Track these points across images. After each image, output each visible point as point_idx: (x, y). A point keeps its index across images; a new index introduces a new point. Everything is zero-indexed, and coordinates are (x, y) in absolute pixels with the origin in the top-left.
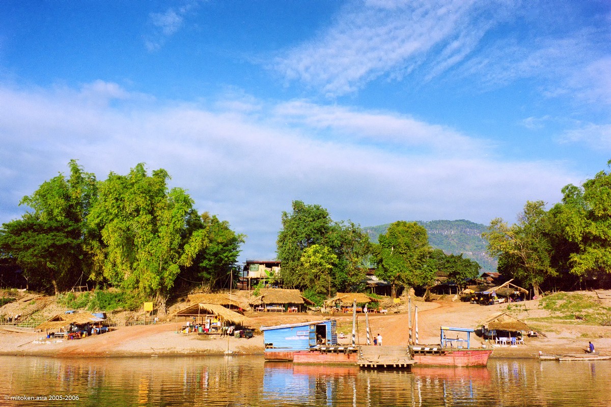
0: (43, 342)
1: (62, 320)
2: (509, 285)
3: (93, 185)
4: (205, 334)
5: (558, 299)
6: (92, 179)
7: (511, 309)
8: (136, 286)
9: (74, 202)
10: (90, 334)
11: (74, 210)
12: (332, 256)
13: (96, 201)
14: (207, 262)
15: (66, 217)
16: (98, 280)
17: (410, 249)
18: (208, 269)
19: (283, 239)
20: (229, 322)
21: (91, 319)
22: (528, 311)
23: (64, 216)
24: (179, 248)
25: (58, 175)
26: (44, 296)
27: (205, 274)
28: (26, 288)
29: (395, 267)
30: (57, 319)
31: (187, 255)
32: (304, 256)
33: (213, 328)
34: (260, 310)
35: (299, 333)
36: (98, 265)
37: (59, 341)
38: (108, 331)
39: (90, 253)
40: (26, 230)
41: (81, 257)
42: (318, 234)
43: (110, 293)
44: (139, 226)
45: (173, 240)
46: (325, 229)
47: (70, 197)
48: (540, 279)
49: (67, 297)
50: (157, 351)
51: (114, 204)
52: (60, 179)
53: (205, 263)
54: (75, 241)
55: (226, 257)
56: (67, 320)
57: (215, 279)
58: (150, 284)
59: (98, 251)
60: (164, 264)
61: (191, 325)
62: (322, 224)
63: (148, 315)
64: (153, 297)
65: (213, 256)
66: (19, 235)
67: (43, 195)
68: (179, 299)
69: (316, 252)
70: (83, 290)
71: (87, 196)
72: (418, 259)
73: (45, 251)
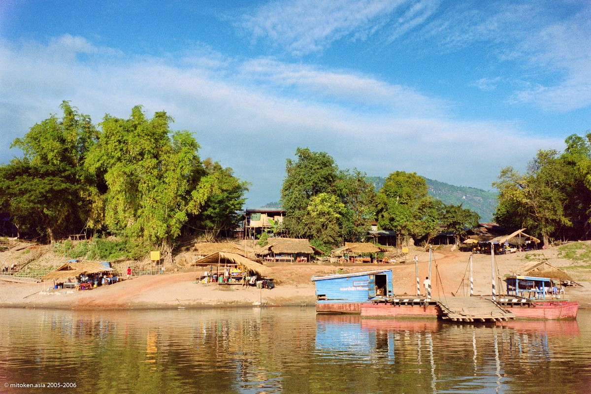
0: (52, 293)
1: (71, 269)
2: (521, 234)
3: (89, 128)
4: (226, 284)
5: (577, 248)
6: (87, 121)
7: (531, 258)
8: (140, 234)
9: (69, 145)
10: (100, 284)
11: (69, 154)
12: (340, 205)
13: (93, 145)
14: (212, 210)
15: (61, 161)
16: (96, 228)
17: (410, 199)
18: (213, 217)
19: (288, 188)
20: (253, 271)
21: (100, 268)
22: (548, 260)
23: (59, 161)
24: (186, 195)
25: (49, 117)
26: (37, 244)
27: (209, 223)
28: (17, 236)
29: (402, 216)
30: (65, 268)
31: (195, 201)
32: (311, 205)
33: (232, 278)
34: (269, 260)
35: (355, 284)
36: (97, 212)
37: (69, 291)
38: (119, 281)
39: (87, 199)
40: (20, 174)
41: (80, 204)
42: (325, 182)
43: (111, 242)
44: (144, 170)
45: (180, 186)
46: (332, 177)
47: (65, 140)
48: (551, 228)
49: (64, 245)
50: (183, 303)
51: (117, 147)
52: (53, 120)
53: (209, 211)
54: (73, 187)
55: (233, 205)
56: (77, 269)
57: (219, 228)
58: (156, 232)
59: (96, 198)
60: (169, 211)
61: (209, 275)
62: (330, 172)
63: (154, 264)
64: (159, 246)
65: (217, 203)
66: (13, 179)
67: (35, 138)
68: (183, 248)
69: (323, 201)
70: (82, 238)
71: (83, 140)
72: (419, 209)
73: (42, 197)
